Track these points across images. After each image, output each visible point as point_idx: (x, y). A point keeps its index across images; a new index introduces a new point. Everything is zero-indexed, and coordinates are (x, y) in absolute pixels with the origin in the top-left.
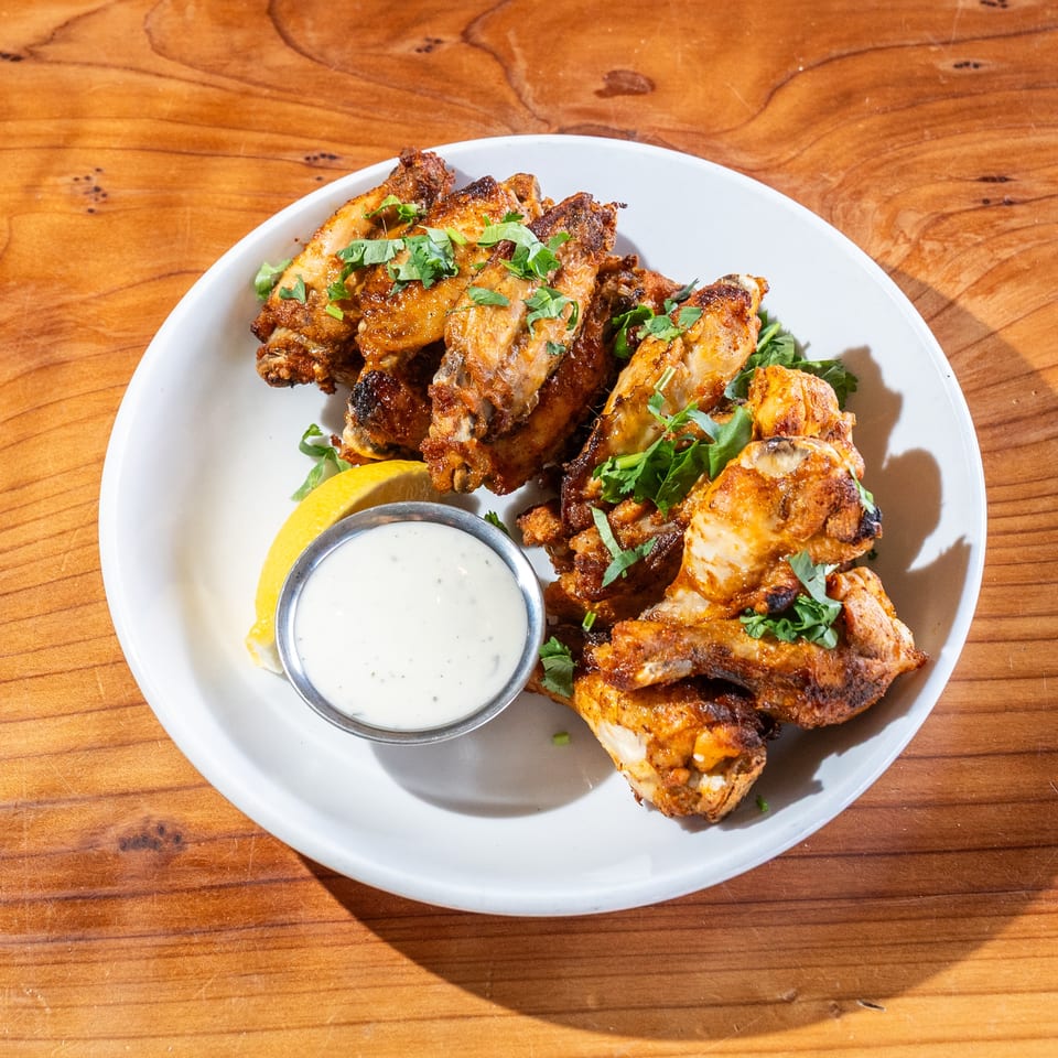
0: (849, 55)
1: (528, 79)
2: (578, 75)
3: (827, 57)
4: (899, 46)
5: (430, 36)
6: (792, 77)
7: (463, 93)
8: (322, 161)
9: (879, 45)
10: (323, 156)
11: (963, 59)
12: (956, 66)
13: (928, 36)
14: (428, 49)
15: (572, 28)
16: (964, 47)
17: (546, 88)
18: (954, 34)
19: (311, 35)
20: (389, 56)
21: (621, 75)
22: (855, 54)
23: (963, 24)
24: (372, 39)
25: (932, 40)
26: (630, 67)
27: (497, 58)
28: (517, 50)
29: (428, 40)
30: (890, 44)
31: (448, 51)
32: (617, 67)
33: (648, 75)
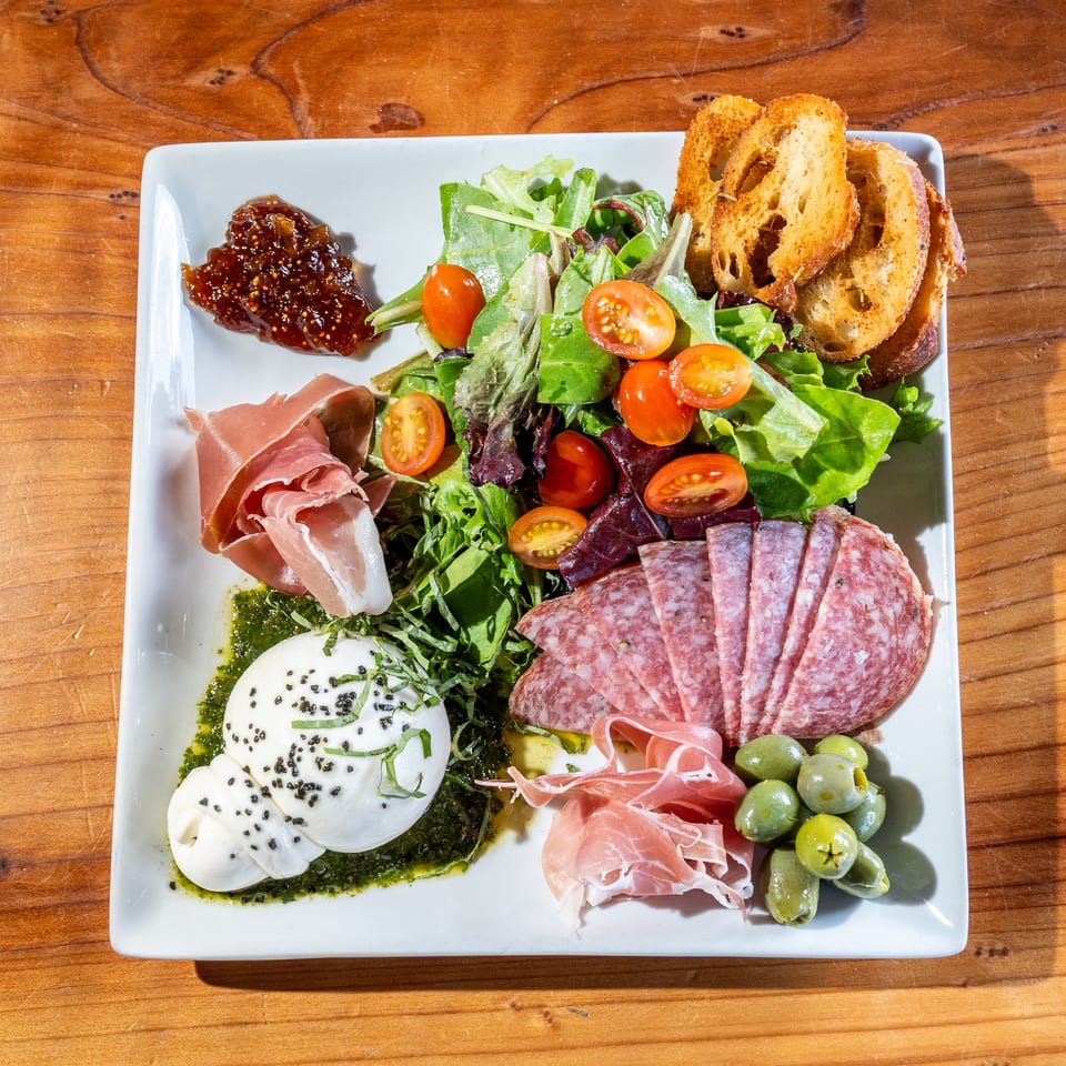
0: (599, 87)
1: (310, 113)
2: (356, 108)
3: (581, 90)
4: (645, 78)
5: (223, 67)
6: (548, 111)
7: (252, 128)
8: (125, 199)
9: (627, 77)
10: (126, 193)
11: (702, 92)
12: (695, 100)
13: (672, 67)
14: (221, 81)
15: (351, 58)
16: (703, 80)
17: (327, 122)
18: (695, 66)
19: (115, 65)
20: (185, 88)
21: (394, 108)
22: (604, 86)
23: (704, 55)
24: (171, 70)
25: (675, 72)
26: (402, 100)
27: (283, 91)
28: (300, 82)
29: (220, 71)
30: (637, 76)
31: (240, 82)
32: (391, 100)
33: (419, 109)
